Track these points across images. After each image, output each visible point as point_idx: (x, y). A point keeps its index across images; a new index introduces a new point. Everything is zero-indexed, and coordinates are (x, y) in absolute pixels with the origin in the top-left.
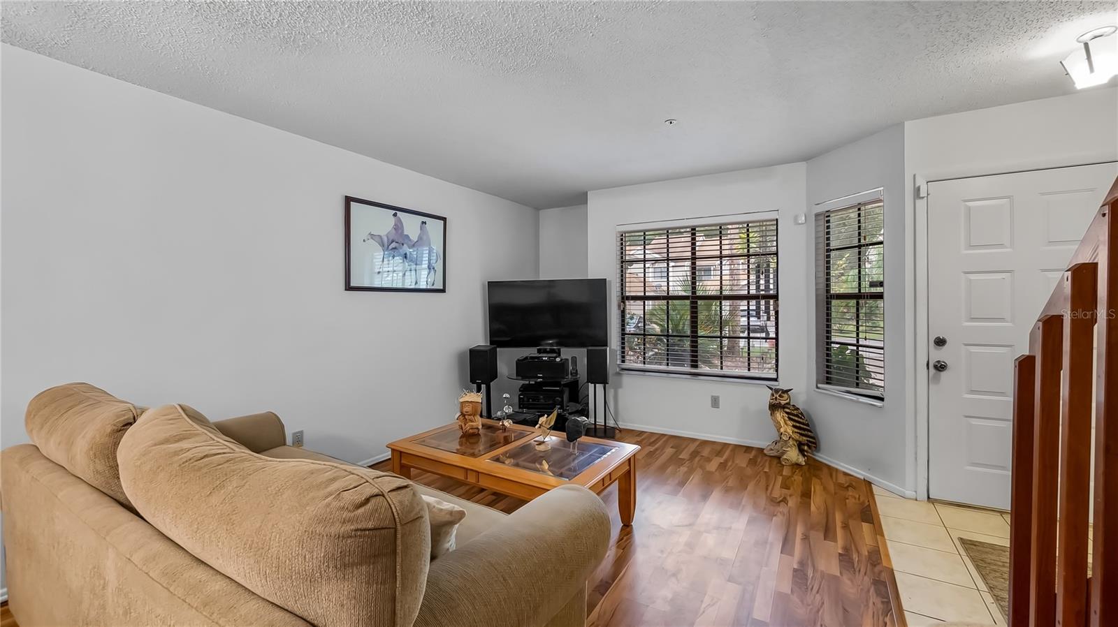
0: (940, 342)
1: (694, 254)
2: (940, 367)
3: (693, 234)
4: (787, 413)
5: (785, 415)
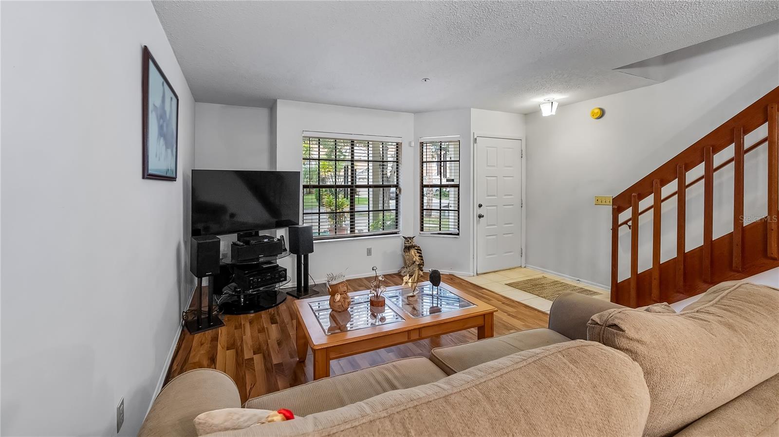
0: (480, 206)
1: (352, 158)
2: (480, 216)
3: (352, 145)
4: (416, 249)
5: (415, 250)
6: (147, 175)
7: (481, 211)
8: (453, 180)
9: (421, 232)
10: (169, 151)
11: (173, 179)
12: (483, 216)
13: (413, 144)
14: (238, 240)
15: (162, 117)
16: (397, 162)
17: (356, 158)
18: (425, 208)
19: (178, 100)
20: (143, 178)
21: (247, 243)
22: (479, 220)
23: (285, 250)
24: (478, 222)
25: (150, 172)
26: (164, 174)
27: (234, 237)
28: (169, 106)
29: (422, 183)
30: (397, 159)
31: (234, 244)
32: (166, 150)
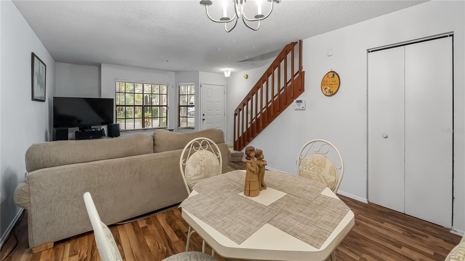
0: (204, 115)
1: (143, 92)
2: (204, 120)
3: (143, 86)
6: (33, 99)
7: (204, 117)
8: (192, 103)
9: (179, 127)
10: (42, 89)
11: (43, 101)
12: (205, 120)
13: (174, 87)
14: (79, 130)
15: (39, 76)
16: (167, 95)
17: (144, 92)
18: (181, 116)
19: (46, 66)
20: (32, 100)
21: (83, 131)
22: (203, 121)
23: (105, 135)
24: (203, 122)
25: (35, 98)
26: (40, 99)
27: (77, 129)
28: (42, 71)
29: (179, 105)
30: (167, 93)
31: (77, 132)
32: (41, 89)
